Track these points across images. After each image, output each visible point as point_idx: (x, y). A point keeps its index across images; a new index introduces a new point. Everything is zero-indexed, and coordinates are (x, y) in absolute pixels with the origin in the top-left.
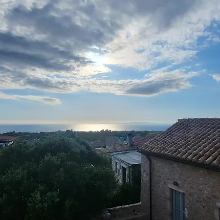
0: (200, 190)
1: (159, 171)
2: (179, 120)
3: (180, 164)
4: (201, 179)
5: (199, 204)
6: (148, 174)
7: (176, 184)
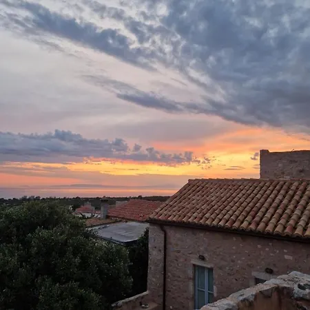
0: (233, 261)
1: (177, 245)
2: (189, 180)
3: (207, 233)
4: (234, 248)
5: (232, 277)
6: (160, 250)
7: (202, 258)
